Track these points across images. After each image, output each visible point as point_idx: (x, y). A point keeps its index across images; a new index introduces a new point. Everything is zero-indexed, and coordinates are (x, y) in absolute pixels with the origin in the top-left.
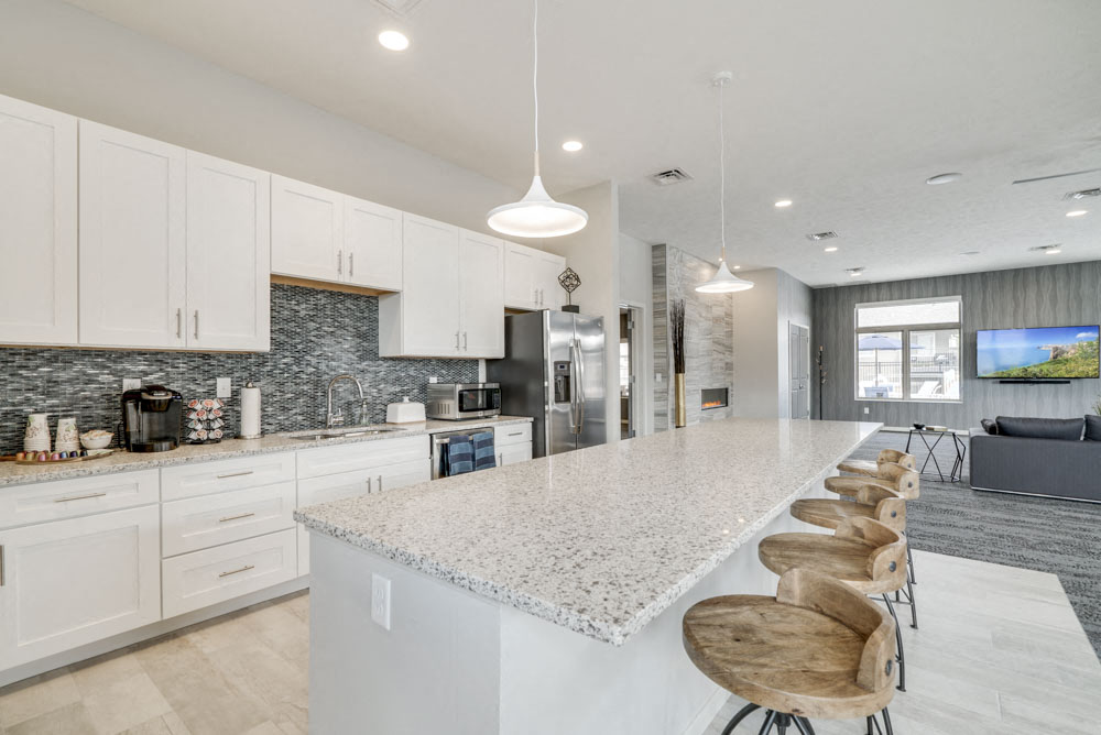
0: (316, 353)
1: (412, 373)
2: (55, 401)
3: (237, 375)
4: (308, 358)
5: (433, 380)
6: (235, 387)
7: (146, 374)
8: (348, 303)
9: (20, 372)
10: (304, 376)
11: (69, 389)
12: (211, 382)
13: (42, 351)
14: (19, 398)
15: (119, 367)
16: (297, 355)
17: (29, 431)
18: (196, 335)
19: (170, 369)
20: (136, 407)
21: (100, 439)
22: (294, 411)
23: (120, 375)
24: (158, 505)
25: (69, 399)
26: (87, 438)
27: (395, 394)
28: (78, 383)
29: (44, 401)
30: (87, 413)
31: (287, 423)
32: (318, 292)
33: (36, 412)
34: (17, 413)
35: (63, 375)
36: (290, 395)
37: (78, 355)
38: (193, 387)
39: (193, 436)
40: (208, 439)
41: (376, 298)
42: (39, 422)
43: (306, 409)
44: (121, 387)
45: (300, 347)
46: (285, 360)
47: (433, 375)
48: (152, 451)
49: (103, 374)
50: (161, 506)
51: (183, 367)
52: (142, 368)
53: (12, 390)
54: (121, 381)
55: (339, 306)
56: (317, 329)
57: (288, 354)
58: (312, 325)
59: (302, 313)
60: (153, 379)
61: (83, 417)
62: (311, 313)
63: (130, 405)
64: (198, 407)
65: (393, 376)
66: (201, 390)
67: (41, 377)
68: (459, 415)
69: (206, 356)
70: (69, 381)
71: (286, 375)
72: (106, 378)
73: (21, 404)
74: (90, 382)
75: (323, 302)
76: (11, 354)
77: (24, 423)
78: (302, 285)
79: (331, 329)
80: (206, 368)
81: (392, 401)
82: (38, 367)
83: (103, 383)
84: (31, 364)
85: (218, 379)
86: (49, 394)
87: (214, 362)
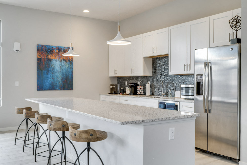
0: (164, 75)
4: (163, 76)
16: (160, 76)
32: (164, 57)
40: (140, 94)
45: (161, 73)
46: (158, 77)
57: (158, 75)
58: (163, 67)
59: (161, 64)
62: (163, 64)
64: (139, 87)
78: (161, 56)
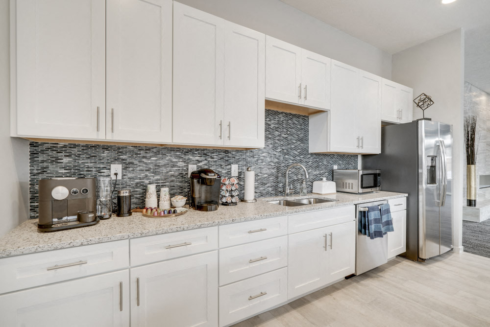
1: (325, 163)
2: (158, 177)
3: (240, 163)
5: (335, 167)
6: (240, 170)
7: (199, 162)
8: (294, 119)
9: (143, 160)
10: (273, 164)
11: (164, 170)
12: (229, 167)
13: (153, 148)
14: (143, 175)
15: (187, 157)
17: (148, 195)
18: (229, 137)
19: (209, 159)
20: (198, 182)
21: (180, 201)
22: (268, 185)
23: (187, 162)
24: (217, 251)
25: (165, 176)
26: (175, 201)
27: (316, 175)
28: (168, 167)
29: (154, 177)
30: (172, 184)
31: (264, 192)
33: (150, 183)
34: (142, 184)
35: (162, 162)
36: (266, 175)
37: (168, 150)
38: (220, 170)
39: (224, 200)
40: (232, 202)
41: (308, 117)
42: (152, 189)
43: (273, 184)
44: (188, 169)
47: (335, 164)
48: (207, 210)
49: (179, 162)
50: (218, 252)
51: (216, 158)
52: (197, 158)
53: (140, 170)
54: (188, 166)
55: (290, 121)
56: (279, 136)
59: (272, 126)
60: (203, 165)
61: (171, 186)
63: (195, 181)
64: (227, 182)
65: (315, 165)
66: (224, 172)
67: (152, 163)
68: (361, 191)
69: (226, 151)
70: (164, 165)
71: (264, 163)
72: (181, 164)
73: (143, 178)
74: (173, 166)
75: (282, 119)
76: (140, 150)
77: (145, 190)
79: (286, 136)
80: (227, 159)
81: (314, 180)
82: (151, 157)
83: (180, 167)
84: (148, 155)
85: (232, 165)
86: (155, 173)
87: (230, 155)
